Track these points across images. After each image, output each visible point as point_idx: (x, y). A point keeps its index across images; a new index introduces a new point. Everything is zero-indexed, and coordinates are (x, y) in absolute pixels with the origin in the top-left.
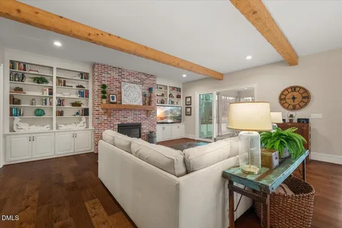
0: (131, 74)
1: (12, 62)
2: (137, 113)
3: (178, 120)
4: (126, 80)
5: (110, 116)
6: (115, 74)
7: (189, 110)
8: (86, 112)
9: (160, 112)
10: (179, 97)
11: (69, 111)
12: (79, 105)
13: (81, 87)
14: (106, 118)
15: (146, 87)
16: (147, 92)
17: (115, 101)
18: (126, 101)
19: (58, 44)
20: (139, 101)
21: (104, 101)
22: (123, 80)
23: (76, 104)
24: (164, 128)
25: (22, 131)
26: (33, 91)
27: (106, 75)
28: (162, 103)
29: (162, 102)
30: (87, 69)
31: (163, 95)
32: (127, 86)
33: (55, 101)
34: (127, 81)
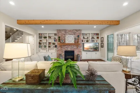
0: (70, 31)
1: (39, 34)
2: (72, 46)
3: (96, 49)
4: (67, 34)
6: (63, 32)
7: (102, 44)
8: (56, 46)
9: (87, 46)
10: (98, 38)
11: (52, 46)
12: (55, 44)
13: (55, 38)
15: (76, 35)
16: (77, 38)
17: (63, 42)
18: (67, 42)
19: (43, 27)
20: (73, 42)
21: (59, 42)
22: (66, 34)
23: (54, 44)
24: (87, 53)
26: (44, 41)
27: (60, 33)
28: (87, 42)
29: (87, 41)
30: (56, 32)
31: (88, 38)
32: (67, 36)
33: (48, 43)
34: (68, 34)
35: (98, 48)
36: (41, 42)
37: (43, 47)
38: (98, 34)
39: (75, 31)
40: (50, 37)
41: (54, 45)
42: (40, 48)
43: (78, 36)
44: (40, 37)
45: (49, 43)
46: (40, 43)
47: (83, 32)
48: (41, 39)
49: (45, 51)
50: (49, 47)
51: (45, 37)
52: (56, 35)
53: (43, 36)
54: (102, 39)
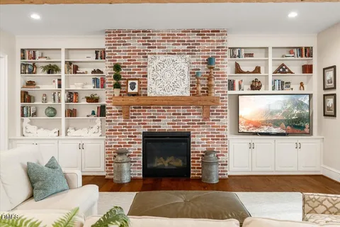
0: (169, 37)
1: (23, 51)
2: (181, 111)
3: (298, 126)
4: (157, 51)
5: (127, 117)
6: (136, 44)
7: (330, 102)
8: (102, 111)
9: (253, 107)
10: (308, 69)
11: (85, 108)
12: (97, 100)
14: (121, 120)
16: (203, 69)
17: (136, 90)
18: (155, 89)
19: (35, 17)
20: (182, 89)
21: (117, 92)
22: (153, 51)
23: (92, 99)
24: (252, 146)
25: (30, 136)
26: (46, 84)
27: (121, 48)
28: (253, 88)
29: (255, 86)
30: (101, 43)
31: (257, 70)
32: (155, 63)
33: (64, 96)
34: (160, 51)
35: (309, 119)
36: (30, 90)
37: (42, 116)
38: (307, 52)
39: (194, 37)
40: (74, 68)
41: (94, 107)
42: (27, 119)
43: (210, 62)
44: (28, 68)
45: (72, 96)
46: (26, 97)
47: (232, 41)
48: (30, 78)
49: (52, 134)
50: (71, 113)
51: (52, 69)
52: (100, 54)
53: (41, 62)
54: (330, 75)
